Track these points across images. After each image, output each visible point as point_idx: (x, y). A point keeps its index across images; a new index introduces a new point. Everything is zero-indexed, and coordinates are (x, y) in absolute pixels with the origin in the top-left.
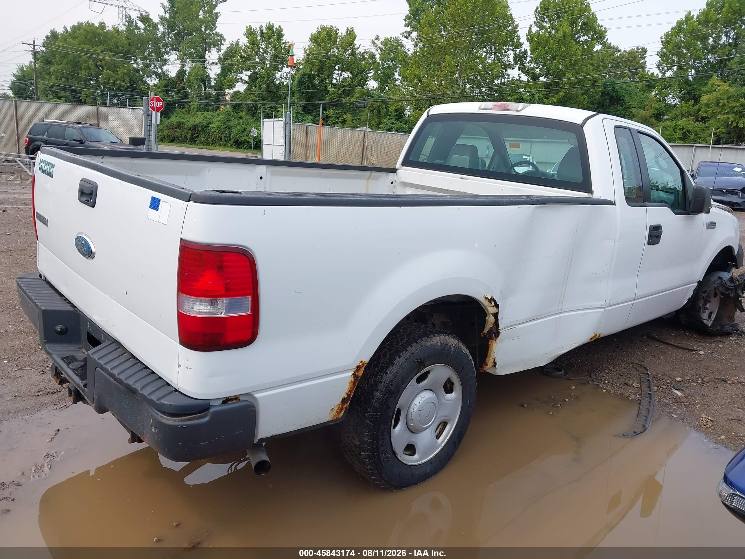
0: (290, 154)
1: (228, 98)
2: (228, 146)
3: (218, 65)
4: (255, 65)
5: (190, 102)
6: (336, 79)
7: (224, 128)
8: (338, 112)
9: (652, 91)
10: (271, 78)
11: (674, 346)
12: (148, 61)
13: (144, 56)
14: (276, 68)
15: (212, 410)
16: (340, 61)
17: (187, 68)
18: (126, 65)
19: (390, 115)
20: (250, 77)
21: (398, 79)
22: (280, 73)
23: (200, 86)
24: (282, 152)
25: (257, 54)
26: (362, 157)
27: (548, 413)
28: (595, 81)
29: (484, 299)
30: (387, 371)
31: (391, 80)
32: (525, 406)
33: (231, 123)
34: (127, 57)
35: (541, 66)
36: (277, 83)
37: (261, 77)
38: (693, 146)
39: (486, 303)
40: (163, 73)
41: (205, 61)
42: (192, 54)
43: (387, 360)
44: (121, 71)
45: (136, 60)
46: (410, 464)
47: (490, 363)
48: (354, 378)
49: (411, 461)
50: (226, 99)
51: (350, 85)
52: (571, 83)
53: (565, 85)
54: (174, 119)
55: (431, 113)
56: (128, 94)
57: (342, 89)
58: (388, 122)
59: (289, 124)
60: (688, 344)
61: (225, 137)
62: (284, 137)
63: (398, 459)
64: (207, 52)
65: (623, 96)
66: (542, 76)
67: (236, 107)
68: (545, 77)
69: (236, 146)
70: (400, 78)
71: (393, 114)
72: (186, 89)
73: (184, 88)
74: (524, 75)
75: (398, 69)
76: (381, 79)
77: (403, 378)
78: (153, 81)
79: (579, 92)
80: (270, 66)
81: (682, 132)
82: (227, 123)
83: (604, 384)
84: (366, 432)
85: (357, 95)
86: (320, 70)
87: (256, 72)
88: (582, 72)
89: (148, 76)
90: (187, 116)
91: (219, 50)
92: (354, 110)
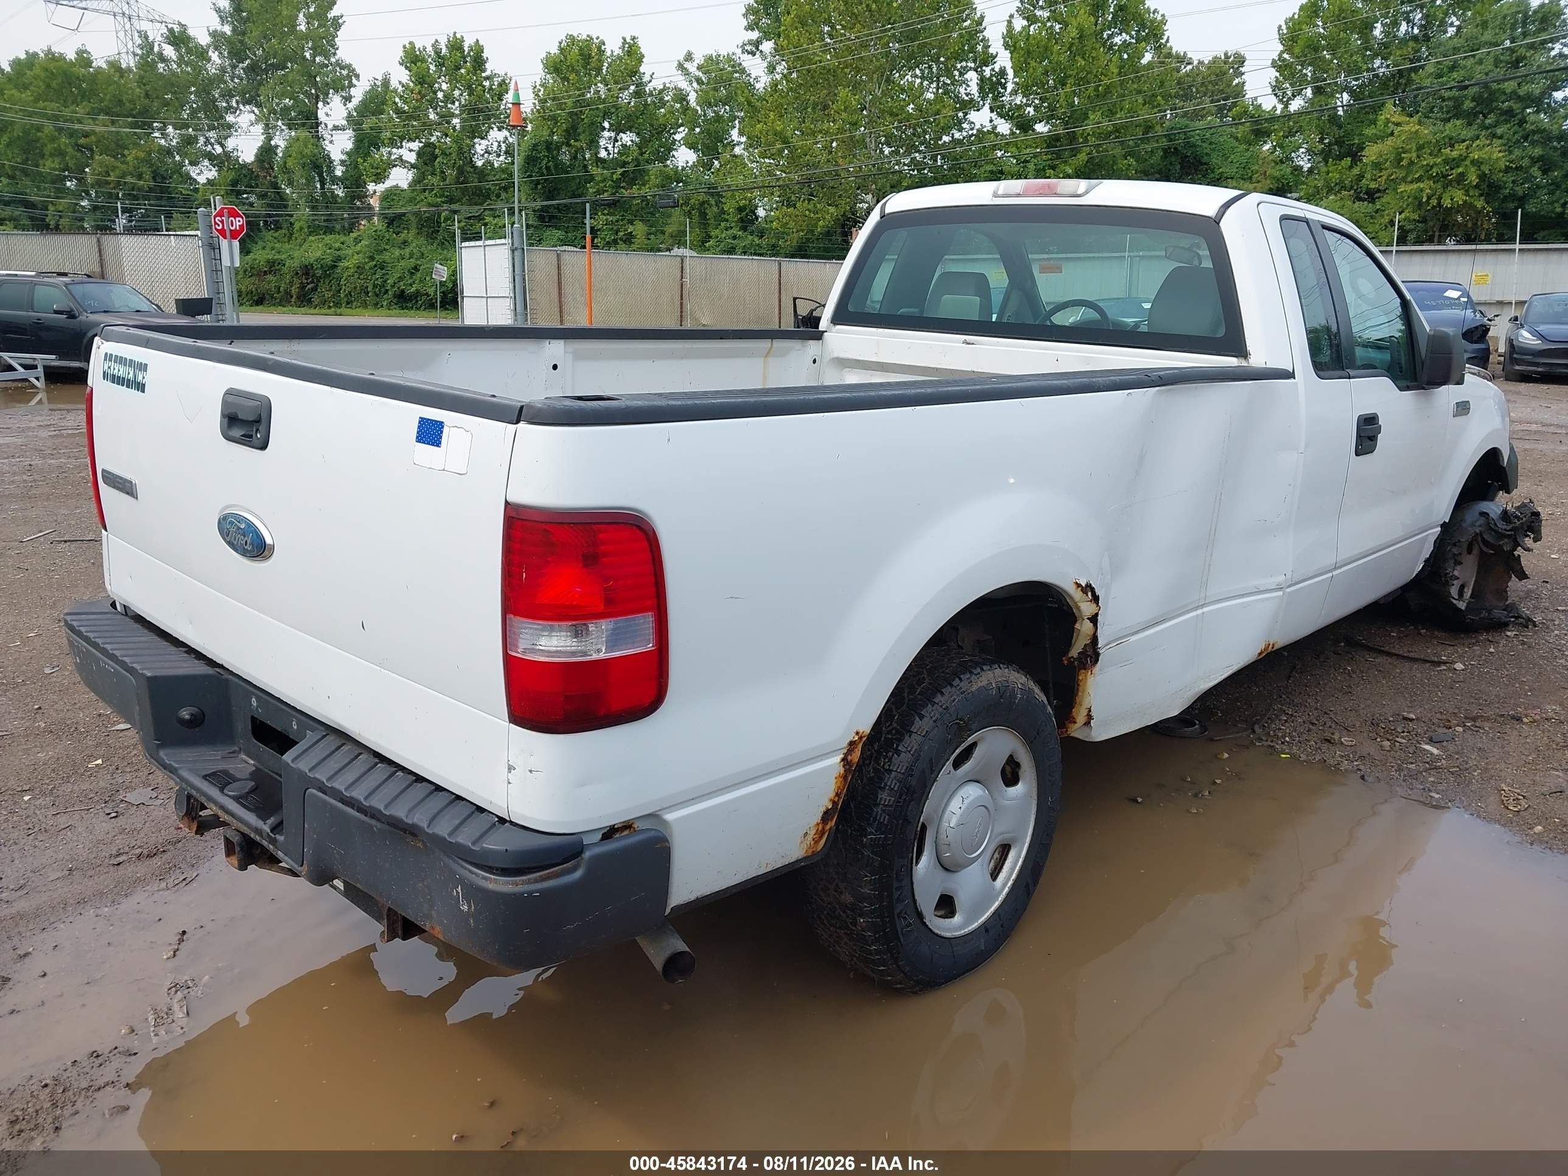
0: (527, 314)
1: (375, 202)
2: (382, 306)
3: (347, 131)
4: (429, 126)
5: (292, 216)
6: (606, 149)
7: (371, 268)
8: (615, 218)
9: (1265, 142)
10: (466, 155)
11: (1403, 657)
12: (191, 130)
13: (181, 119)
14: (476, 132)
15: (587, 855)
16: (613, 110)
17: (280, 142)
18: (142, 142)
19: (727, 221)
20: (419, 154)
21: (739, 143)
22: (484, 142)
23: (310, 181)
24: (509, 312)
25: (433, 103)
26: (681, 312)
27: (1188, 811)
28: (1148, 128)
29: (1074, 586)
30: (900, 748)
31: (725, 146)
32: (1140, 800)
33: (386, 256)
34: (144, 123)
35: (1037, 102)
36: (480, 163)
37: (444, 154)
39: (1077, 595)
40: (227, 155)
41: (318, 125)
42: (286, 110)
43: (895, 725)
44: (132, 155)
45: (163, 130)
46: (948, 935)
47: (1081, 719)
48: (844, 766)
49: (949, 930)
50: (369, 204)
51: (637, 159)
52: (1100, 134)
53: (1089, 138)
54: (260, 255)
55: (887, 211)
56: (150, 205)
57: (620, 171)
58: (723, 235)
59: (520, 251)
60: (1429, 652)
61: (375, 286)
62: (511, 280)
63: (927, 926)
64: (320, 105)
65: (1207, 154)
66: (1040, 122)
67: (393, 221)
68: (1047, 123)
69: (400, 305)
70: (744, 139)
71: (734, 218)
72: (281, 188)
73: (275, 186)
74: (1003, 120)
75: (737, 122)
76: (703, 144)
77: (931, 759)
78: (204, 174)
79: (1118, 151)
80: (462, 127)
82: (377, 257)
83: (1283, 743)
84: (867, 876)
85: (654, 180)
86: (572, 132)
87: (432, 143)
88: (1121, 110)
89: (192, 163)
90: (287, 246)
91: (348, 99)
92: (649, 211)
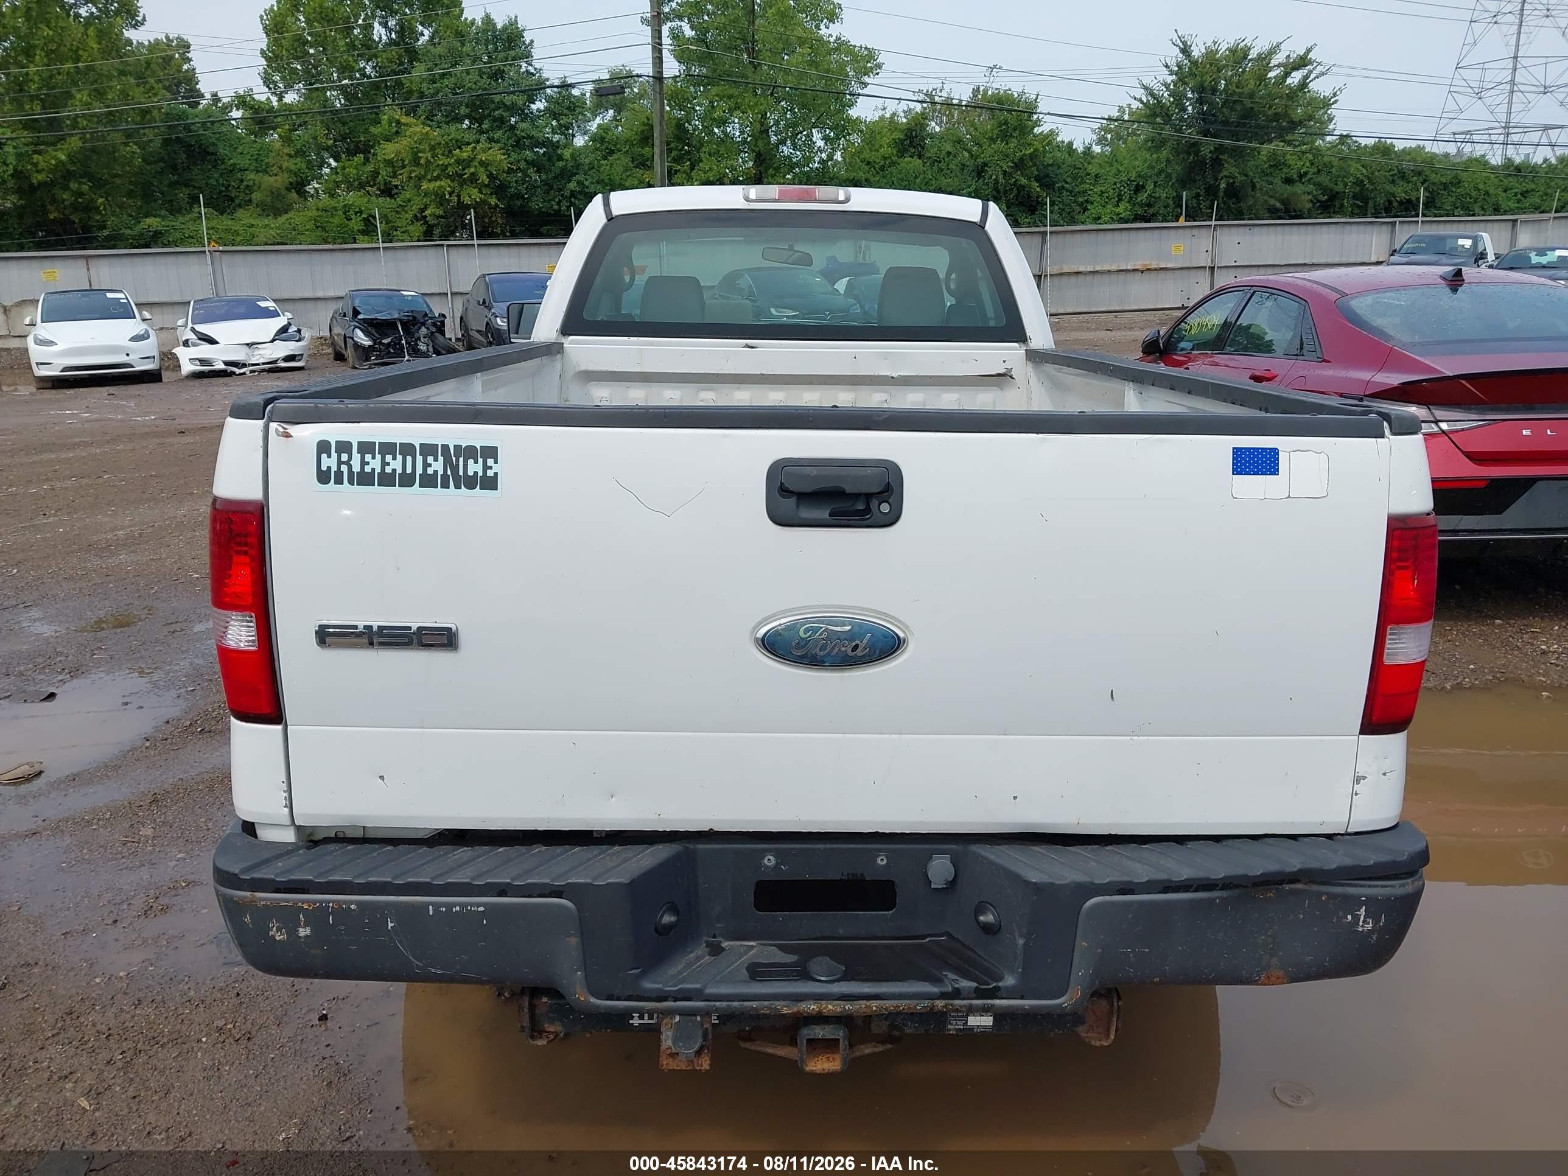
38: (442, 245)
81: (360, 218)
